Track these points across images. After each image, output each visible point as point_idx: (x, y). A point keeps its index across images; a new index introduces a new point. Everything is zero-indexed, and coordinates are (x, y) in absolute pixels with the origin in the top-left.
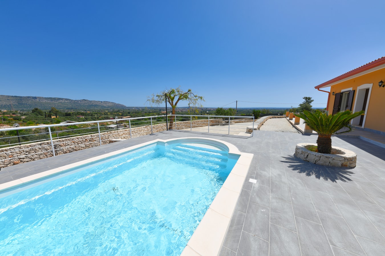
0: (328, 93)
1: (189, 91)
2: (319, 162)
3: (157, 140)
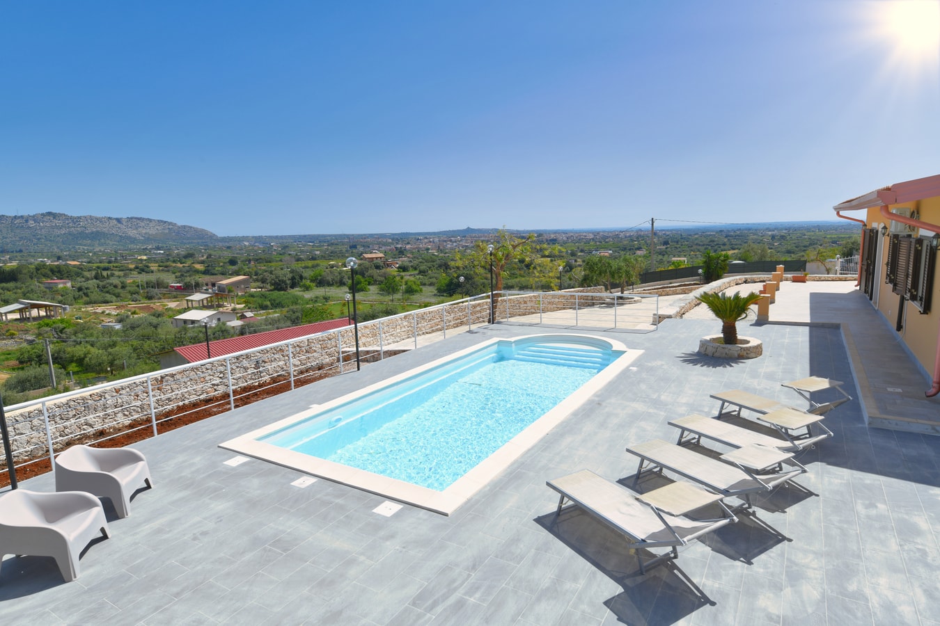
2: (717, 354)
3: (496, 340)
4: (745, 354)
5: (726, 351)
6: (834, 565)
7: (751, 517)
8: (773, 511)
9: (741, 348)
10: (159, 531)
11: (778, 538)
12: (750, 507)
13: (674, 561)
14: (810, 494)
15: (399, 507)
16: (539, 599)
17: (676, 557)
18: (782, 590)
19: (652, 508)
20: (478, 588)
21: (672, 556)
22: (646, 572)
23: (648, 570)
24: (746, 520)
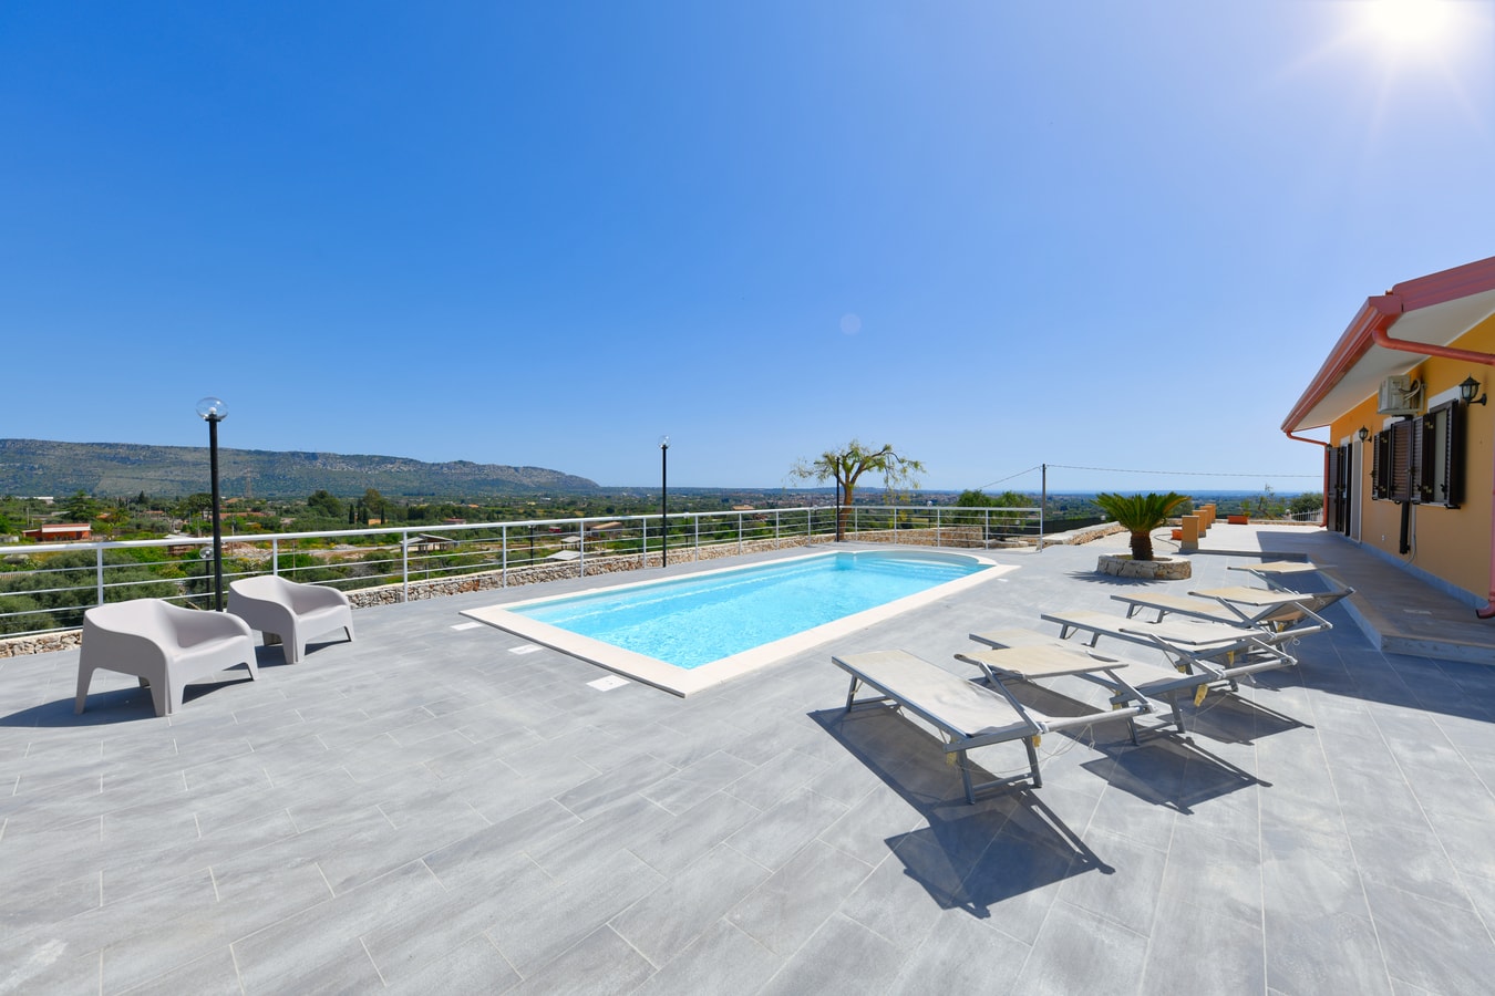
0: (1323, 447)
1: (886, 448)
2: (1123, 573)
3: (836, 552)
4: (1165, 572)
5: (1137, 567)
6: (1366, 831)
7: (1186, 745)
8: (1228, 741)
9: (1159, 565)
10: (318, 679)
11: (1242, 780)
12: (1181, 731)
13: (1034, 791)
14: (1296, 724)
15: (623, 682)
16: (770, 818)
17: (1037, 785)
18: (1257, 861)
19: (983, 667)
20: (676, 790)
21: (1030, 781)
22: (978, 800)
23: (981, 799)
24: (1174, 748)
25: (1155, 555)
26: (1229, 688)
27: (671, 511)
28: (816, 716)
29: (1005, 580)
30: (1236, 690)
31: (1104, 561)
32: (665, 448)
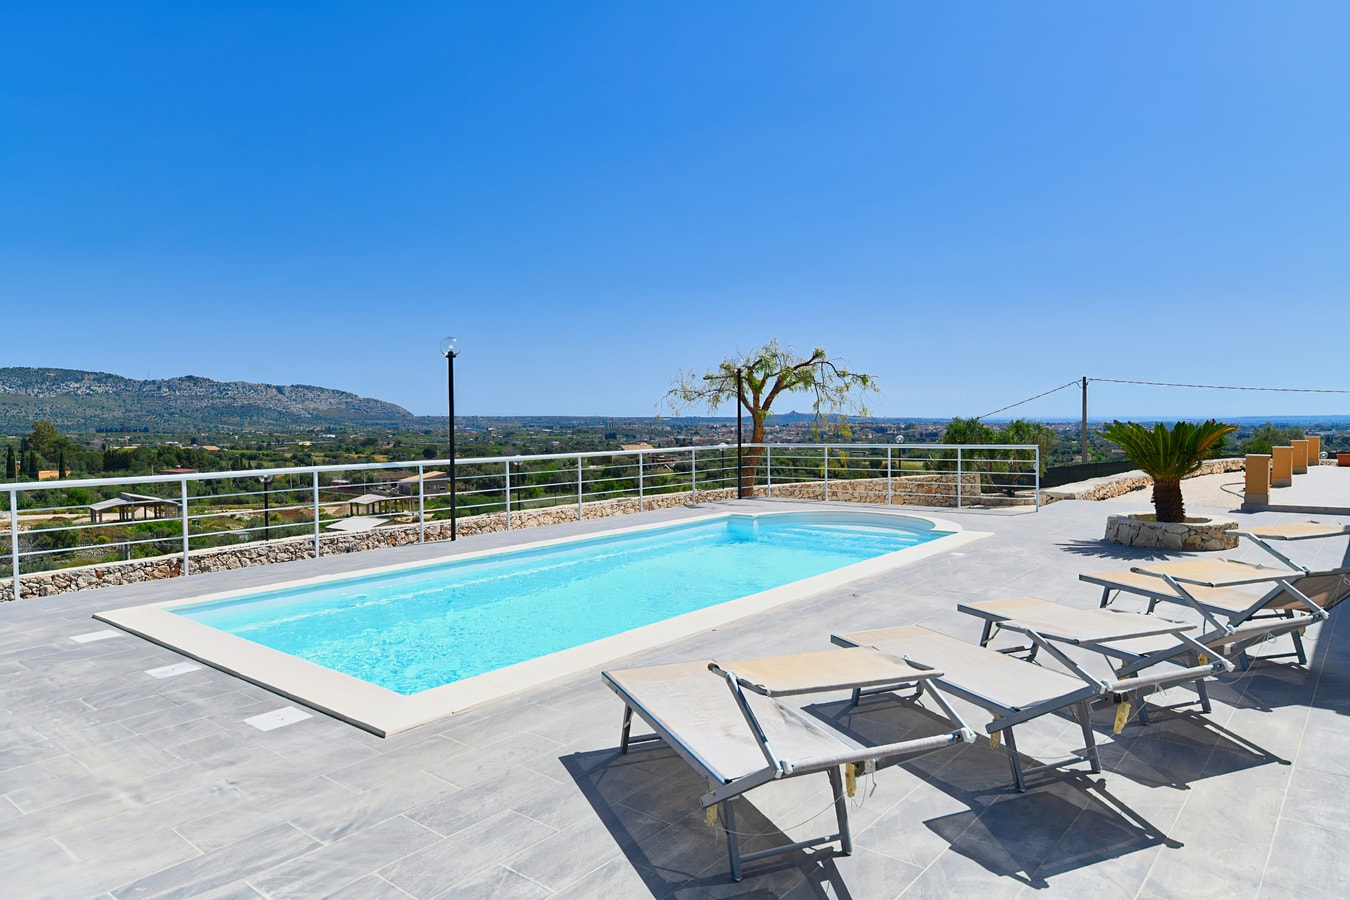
1: (817, 355)
3: (728, 513)
4: (1198, 540)
5: (1160, 532)
7: (1091, 790)
8: (1154, 784)
9: (1191, 529)
11: (1146, 836)
12: (1095, 771)
13: (837, 861)
14: (1269, 758)
15: (302, 714)
17: (845, 852)
19: (729, 680)
20: (305, 874)
21: (837, 846)
22: (744, 877)
23: (751, 874)
24: (1074, 797)
25: (1187, 514)
26: (1199, 708)
27: (466, 453)
28: (572, 763)
29: (962, 555)
30: (1207, 709)
31: (1114, 523)
32: (451, 356)
